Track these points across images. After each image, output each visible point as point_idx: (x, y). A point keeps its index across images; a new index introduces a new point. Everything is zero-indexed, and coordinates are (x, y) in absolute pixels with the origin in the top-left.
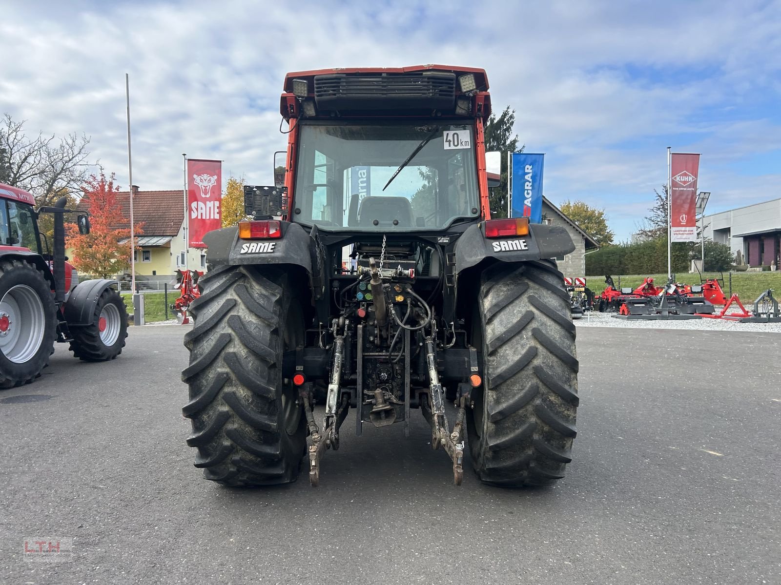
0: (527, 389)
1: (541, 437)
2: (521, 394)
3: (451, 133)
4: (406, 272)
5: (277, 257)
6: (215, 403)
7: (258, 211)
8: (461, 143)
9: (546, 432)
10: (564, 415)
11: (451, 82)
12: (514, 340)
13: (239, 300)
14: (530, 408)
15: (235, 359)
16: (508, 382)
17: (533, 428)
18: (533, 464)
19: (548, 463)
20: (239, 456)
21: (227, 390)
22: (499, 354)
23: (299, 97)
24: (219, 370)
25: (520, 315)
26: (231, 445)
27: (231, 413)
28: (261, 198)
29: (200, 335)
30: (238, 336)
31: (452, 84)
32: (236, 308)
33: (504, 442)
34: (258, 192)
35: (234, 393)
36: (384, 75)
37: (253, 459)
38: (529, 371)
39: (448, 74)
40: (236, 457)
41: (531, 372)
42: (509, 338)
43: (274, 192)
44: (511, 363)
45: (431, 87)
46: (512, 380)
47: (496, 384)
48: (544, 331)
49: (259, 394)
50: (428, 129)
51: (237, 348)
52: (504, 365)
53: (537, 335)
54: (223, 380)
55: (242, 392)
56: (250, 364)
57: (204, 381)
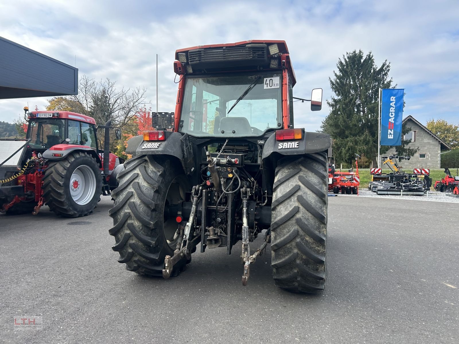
0: (291, 232)
1: (301, 262)
2: (288, 235)
3: (268, 79)
4: (233, 160)
5: (159, 151)
6: (124, 228)
7: (160, 126)
8: (274, 85)
9: (304, 260)
10: (315, 250)
11: (263, 49)
12: (286, 202)
13: (140, 174)
14: (294, 244)
15: (133, 205)
16: (281, 227)
17: (296, 256)
18: (299, 278)
19: (309, 279)
20: (138, 258)
21: (129, 221)
22: (277, 210)
23: (182, 63)
24: (126, 211)
25: (292, 187)
26: (132, 252)
27: (131, 234)
28: (161, 119)
29: (119, 192)
30: (136, 193)
31: (264, 51)
32: (138, 178)
33: (279, 263)
34: (159, 116)
35: (132, 224)
36: (224, 48)
37: (145, 260)
38: (293, 221)
39: (262, 45)
40: (136, 259)
41: (294, 222)
42: (283, 200)
43: (167, 116)
44: (283, 216)
45: (252, 53)
46: (283, 226)
47: (274, 228)
48: (305, 197)
49: (145, 225)
50: (255, 77)
51: (135, 200)
52: (279, 216)
53: (300, 199)
54: (128, 217)
55: (137, 224)
56: (142, 208)
57: (119, 216)
